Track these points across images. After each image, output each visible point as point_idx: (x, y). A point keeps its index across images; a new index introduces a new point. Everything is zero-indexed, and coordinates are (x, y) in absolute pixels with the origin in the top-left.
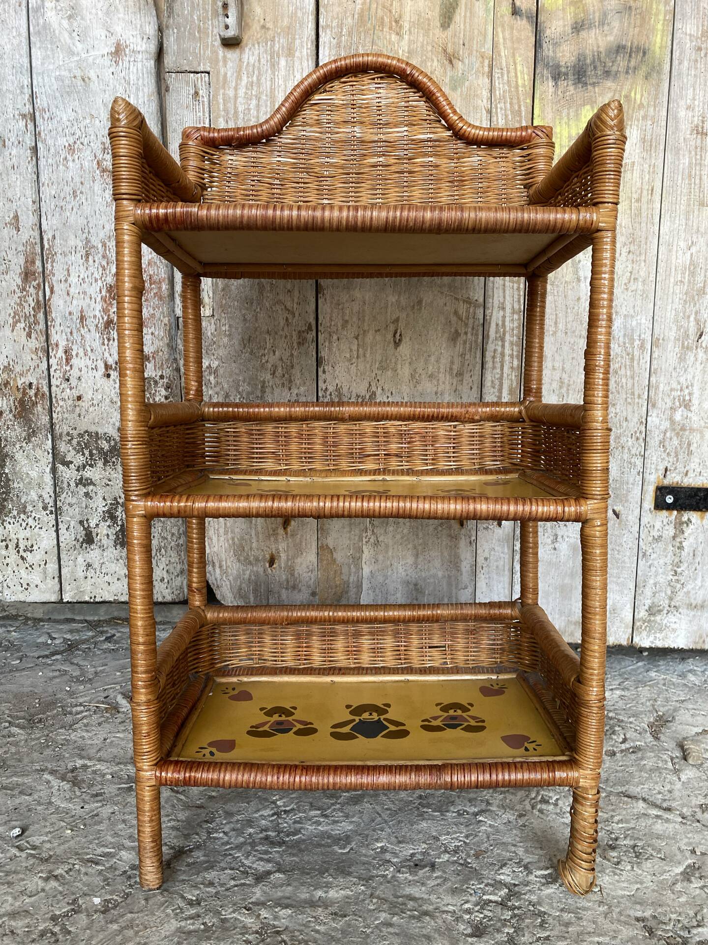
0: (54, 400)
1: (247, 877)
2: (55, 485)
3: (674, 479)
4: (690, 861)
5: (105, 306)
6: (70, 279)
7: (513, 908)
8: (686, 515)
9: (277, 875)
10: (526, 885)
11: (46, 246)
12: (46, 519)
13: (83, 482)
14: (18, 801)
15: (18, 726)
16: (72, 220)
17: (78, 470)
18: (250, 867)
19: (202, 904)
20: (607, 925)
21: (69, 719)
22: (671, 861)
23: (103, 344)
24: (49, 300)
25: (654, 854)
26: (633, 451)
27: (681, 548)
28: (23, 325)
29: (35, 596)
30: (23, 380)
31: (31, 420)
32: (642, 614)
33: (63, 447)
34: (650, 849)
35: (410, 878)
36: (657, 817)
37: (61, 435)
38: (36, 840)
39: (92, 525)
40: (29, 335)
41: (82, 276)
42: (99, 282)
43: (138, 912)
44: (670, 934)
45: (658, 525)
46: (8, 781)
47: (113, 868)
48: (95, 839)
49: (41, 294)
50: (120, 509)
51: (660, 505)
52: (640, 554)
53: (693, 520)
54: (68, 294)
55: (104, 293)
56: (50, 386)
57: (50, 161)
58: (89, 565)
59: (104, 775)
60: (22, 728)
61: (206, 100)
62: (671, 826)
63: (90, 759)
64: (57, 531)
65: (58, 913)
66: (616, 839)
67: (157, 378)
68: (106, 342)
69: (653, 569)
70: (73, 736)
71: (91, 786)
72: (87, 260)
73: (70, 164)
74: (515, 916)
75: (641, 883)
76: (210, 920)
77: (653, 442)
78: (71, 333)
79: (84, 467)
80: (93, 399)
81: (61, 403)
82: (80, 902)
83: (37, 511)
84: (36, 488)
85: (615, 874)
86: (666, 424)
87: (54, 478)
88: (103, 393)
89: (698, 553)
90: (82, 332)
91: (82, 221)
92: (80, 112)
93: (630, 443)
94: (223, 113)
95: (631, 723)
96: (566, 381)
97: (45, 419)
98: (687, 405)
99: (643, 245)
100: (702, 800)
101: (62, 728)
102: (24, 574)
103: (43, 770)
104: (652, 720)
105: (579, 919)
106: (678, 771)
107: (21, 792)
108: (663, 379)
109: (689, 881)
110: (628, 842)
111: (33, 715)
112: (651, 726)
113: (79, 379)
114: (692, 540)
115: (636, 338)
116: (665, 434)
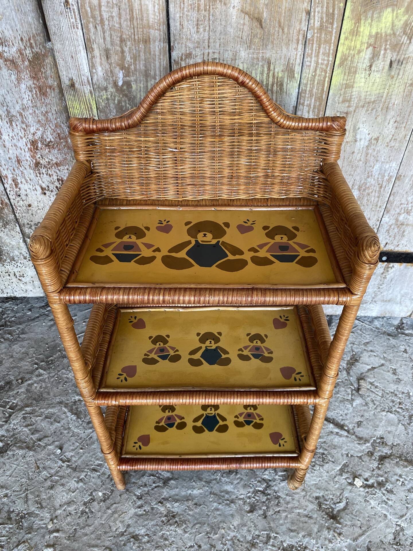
0: (14, 207)
1: (160, 481)
2: (28, 248)
3: (390, 248)
4: (345, 462)
5: (32, 154)
6: (3, 137)
7: (267, 495)
8: (391, 264)
9: (172, 482)
10: (274, 481)
12: (27, 263)
14: (54, 427)
15: (42, 367)
18: (161, 474)
19: (143, 498)
20: (304, 503)
22: (337, 463)
23: (37, 176)
25: (331, 459)
27: (385, 278)
31: (3, 217)
33: (27, 230)
34: (329, 456)
35: (227, 480)
36: (337, 433)
37: (24, 224)
38: (69, 454)
41: (11, 135)
42: (24, 139)
43: (118, 503)
44: (328, 506)
46: (47, 412)
47: (104, 474)
48: (93, 455)
53: (395, 266)
54: (5, 147)
55: (29, 146)
56: (9, 199)
60: (45, 370)
61: (75, 7)
62: (341, 439)
65: (86, 500)
68: (38, 175)
70: (70, 376)
72: (11, 125)
74: (268, 499)
75: (321, 477)
76: (147, 508)
77: (383, 230)
78: (14, 170)
80: (38, 206)
82: (94, 494)
83: (21, 260)
84: (17, 249)
85: (312, 473)
86: (394, 222)
87: (26, 245)
88: (44, 203)
89: (394, 280)
90: (21, 169)
94: (91, 20)
97: (12, 217)
98: (408, 212)
99: (406, 117)
100: (360, 419)
101: (62, 369)
102: (22, 285)
103: (61, 403)
104: (349, 359)
105: (293, 499)
106: (353, 400)
107: (55, 420)
108: (397, 198)
109: (341, 475)
110: (321, 451)
111: (48, 358)
112: (347, 364)
113: (27, 195)
114: (392, 275)
115: (386, 175)
116: (391, 226)
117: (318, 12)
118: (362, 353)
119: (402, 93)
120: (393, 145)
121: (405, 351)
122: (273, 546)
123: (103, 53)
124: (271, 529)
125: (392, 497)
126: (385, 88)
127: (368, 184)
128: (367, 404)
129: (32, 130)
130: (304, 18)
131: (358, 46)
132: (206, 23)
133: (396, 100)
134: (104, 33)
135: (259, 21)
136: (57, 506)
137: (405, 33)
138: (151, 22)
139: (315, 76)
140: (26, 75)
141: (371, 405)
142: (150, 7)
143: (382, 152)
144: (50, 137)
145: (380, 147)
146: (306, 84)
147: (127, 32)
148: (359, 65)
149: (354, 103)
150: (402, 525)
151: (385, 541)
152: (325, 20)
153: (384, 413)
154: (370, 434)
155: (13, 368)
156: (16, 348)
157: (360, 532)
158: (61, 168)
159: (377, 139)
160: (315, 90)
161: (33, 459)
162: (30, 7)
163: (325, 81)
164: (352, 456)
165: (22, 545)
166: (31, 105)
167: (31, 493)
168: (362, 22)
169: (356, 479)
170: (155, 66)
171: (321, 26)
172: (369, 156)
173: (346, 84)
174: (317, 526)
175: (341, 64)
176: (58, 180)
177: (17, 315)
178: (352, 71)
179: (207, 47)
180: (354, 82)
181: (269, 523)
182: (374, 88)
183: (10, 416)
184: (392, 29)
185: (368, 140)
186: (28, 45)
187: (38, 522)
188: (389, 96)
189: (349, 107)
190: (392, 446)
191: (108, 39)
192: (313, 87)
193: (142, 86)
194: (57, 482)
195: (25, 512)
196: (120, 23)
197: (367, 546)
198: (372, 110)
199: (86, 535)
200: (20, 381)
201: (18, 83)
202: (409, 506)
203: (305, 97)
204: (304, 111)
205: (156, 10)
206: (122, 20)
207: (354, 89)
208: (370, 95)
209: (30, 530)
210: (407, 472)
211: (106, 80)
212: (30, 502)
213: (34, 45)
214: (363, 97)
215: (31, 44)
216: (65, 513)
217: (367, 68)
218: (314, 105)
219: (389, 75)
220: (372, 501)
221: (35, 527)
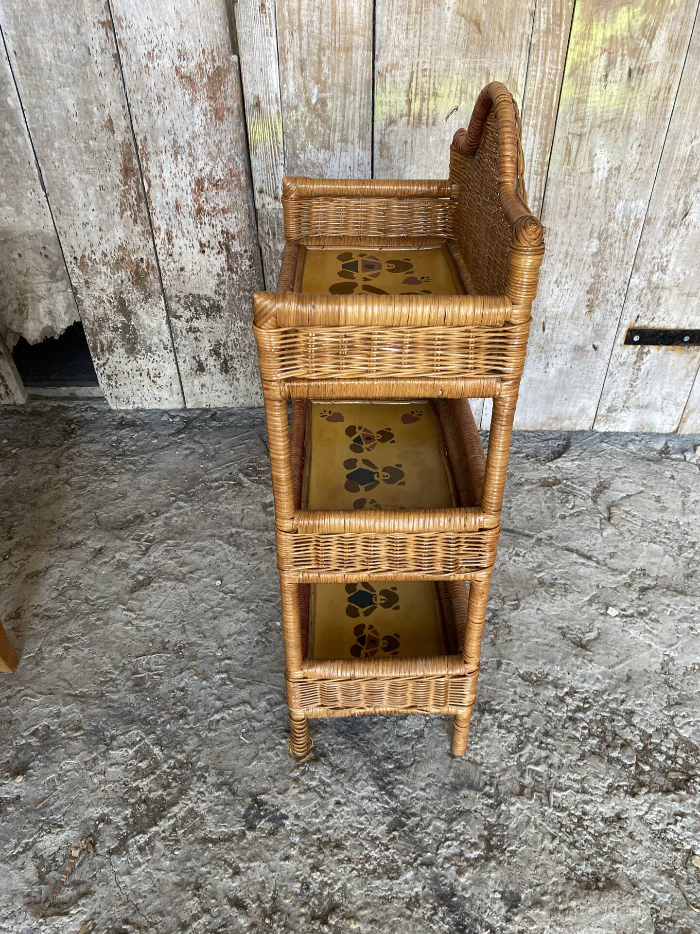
0: (162, 271)
2: (171, 332)
3: (643, 323)
4: (594, 593)
5: (195, 197)
6: (163, 175)
7: (495, 624)
8: (646, 349)
10: (502, 610)
11: (140, 147)
12: (167, 355)
13: (190, 330)
14: (208, 559)
15: (181, 500)
16: (159, 122)
17: (187, 322)
20: (542, 632)
21: (212, 492)
22: (584, 593)
23: (197, 227)
24: (148, 192)
25: (575, 589)
26: (615, 303)
27: (639, 369)
28: (129, 213)
29: (166, 406)
30: (135, 256)
31: (145, 286)
32: (603, 411)
33: (173, 306)
34: (574, 586)
36: (583, 564)
37: (171, 296)
38: (231, 586)
39: (203, 358)
40: (135, 221)
41: (173, 172)
42: (189, 177)
44: (575, 636)
45: (625, 354)
46: (195, 545)
48: (264, 586)
49: (140, 187)
50: (222, 348)
51: (629, 341)
52: (608, 373)
53: (652, 351)
54: (164, 188)
55: (193, 186)
56: (158, 261)
57: (133, 68)
58: (203, 386)
59: (252, 539)
60: (186, 502)
61: (272, 12)
62: (588, 570)
63: (238, 527)
64: (177, 363)
65: (261, 630)
66: (556, 579)
67: (242, 252)
68: (199, 225)
69: (616, 383)
70: (221, 508)
71: (248, 548)
72: (176, 158)
73: (152, 72)
74: (495, 628)
75: (565, 607)
77: (632, 297)
78: (170, 219)
79: (192, 319)
80: (193, 270)
81: (168, 273)
82: (269, 625)
83: (160, 351)
84: (157, 334)
85: (551, 602)
86: (646, 284)
87: (170, 328)
88: (201, 265)
89: (651, 373)
90: (179, 218)
91: (168, 124)
92: (154, 20)
93: (614, 298)
94: (288, 25)
95: (580, 490)
96: (571, 253)
97: (157, 285)
98: (663, 270)
99: (652, 139)
100: (612, 550)
101: (211, 500)
102: (156, 391)
103: (213, 536)
104: (595, 486)
105: (529, 629)
106: (602, 529)
107: (207, 553)
108: (648, 250)
109: (591, 605)
110: (562, 581)
111: (187, 490)
112: (593, 492)
113: (180, 254)
114: (648, 364)
115: (632, 217)
116: (642, 291)
117: (544, 13)
118: (612, 479)
119: (645, 109)
120: (638, 176)
121: (672, 477)
122: (506, 671)
123: (297, 64)
124: (501, 656)
125: (659, 626)
126: (624, 103)
127: (610, 230)
128: (621, 534)
129: (200, 165)
130: (528, 20)
131: (591, 53)
132: (417, 27)
133: (639, 117)
134: (301, 40)
135: (478, 24)
136: (225, 635)
137: (644, 35)
138: (355, 27)
139: (541, 88)
140: (202, 95)
141: (627, 535)
142: (356, 10)
143: (625, 186)
144: (219, 174)
145: (623, 179)
146: (532, 99)
147: (327, 39)
148: (592, 74)
149: (588, 122)
150: (672, 654)
151: (649, 669)
152: (551, 21)
153: (646, 544)
154: (627, 565)
155: (142, 501)
156: (143, 479)
157: (617, 660)
158: (228, 215)
159: (618, 169)
160: (541, 106)
161: (186, 591)
162: (218, 13)
163: (553, 94)
164: (603, 587)
165: (188, 671)
166: (203, 132)
167: (188, 624)
168: (595, 23)
169: (610, 608)
170: (355, 79)
171: (548, 28)
172: (610, 191)
173: (578, 98)
174: (561, 654)
175: (572, 74)
176: (223, 232)
177: (138, 444)
178: (584, 83)
179: (416, 55)
180: (587, 96)
181: (499, 650)
182: (612, 103)
183: (147, 549)
184: (629, 31)
185: (607, 169)
186: (210, 58)
187: (202, 652)
188: (630, 112)
189: (583, 127)
190: (657, 578)
191: (305, 47)
192: (540, 101)
193: (339, 103)
194: (220, 613)
195: (185, 642)
196: (320, 29)
197: (627, 675)
198: (611, 130)
199: (266, 662)
200: (154, 514)
201: (192, 105)
202: (680, 635)
203: (530, 115)
204: (530, 134)
205: (362, 13)
206: (323, 26)
207: (588, 105)
208: (607, 112)
209: (194, 657)
210: (677, 601)
211: (297, 97)
212: (188, 633)
213: (216, 58)
214: (599, 114)
215: (213, 57)
216: (236, 643)
217: (603, 79)
218: (541, 126)
219: (629, 87)
220: (631, 631)
221: (199, 655)
